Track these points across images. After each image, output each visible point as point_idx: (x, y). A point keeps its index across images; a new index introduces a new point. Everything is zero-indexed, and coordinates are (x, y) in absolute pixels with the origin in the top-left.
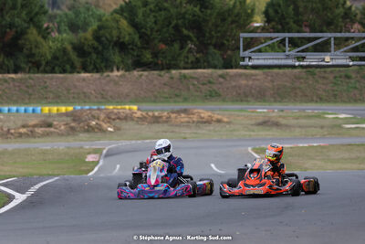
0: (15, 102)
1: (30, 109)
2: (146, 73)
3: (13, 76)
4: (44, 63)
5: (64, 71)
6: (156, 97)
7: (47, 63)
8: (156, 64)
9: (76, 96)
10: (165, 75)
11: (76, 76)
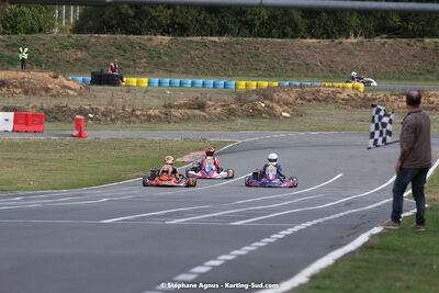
0: (215, 74)
1: (221, 83)
2: (391, 41)
3: (216, 39)
4: (258, 23)
5: (284, 35)
6: (401, 72)
7: (262, 23)
8: (406, 30)
9: (295, 68)
10: (416, 45)
11: (299, 41)
